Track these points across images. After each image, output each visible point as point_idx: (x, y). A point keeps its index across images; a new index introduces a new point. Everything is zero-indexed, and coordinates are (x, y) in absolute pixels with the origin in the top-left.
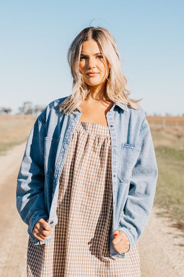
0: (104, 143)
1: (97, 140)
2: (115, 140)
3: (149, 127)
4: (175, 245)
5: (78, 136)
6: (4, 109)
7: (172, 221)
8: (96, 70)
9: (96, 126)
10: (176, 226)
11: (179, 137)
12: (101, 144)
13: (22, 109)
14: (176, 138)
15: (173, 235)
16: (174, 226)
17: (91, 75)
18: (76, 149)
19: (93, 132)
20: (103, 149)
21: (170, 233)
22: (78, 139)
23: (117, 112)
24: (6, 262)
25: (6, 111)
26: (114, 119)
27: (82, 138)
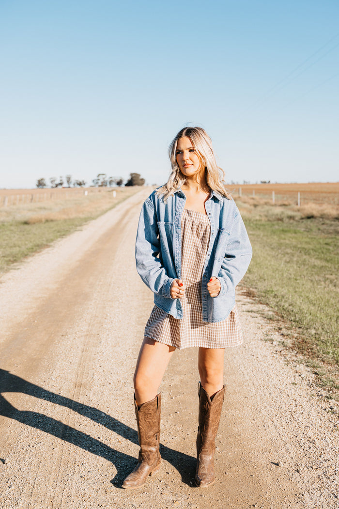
0: (206, 229)
1: (200, 226)
2: (213, 225)
3: (239, 214)
4: (243, 311)
5: (185, 222)
6: (77, 181)
7: (241, 289)
8: (189, 162)
9: (200, 215)
10: (245, 294)
11: (255, 206)
12: (203, 230)
13: (96, 182)
14: (252, 207)
15: (242, 303)
16: (243, 294)
17: (186, 166)
18: (184, 234)
19: (197, 220)
20: (205, 234)
21: (239, 301)
22: (185, 225)
23: (213, 201)
24: (88, 331)
25: (80, 184)
26: (211, 207)
27: (188, 225)
